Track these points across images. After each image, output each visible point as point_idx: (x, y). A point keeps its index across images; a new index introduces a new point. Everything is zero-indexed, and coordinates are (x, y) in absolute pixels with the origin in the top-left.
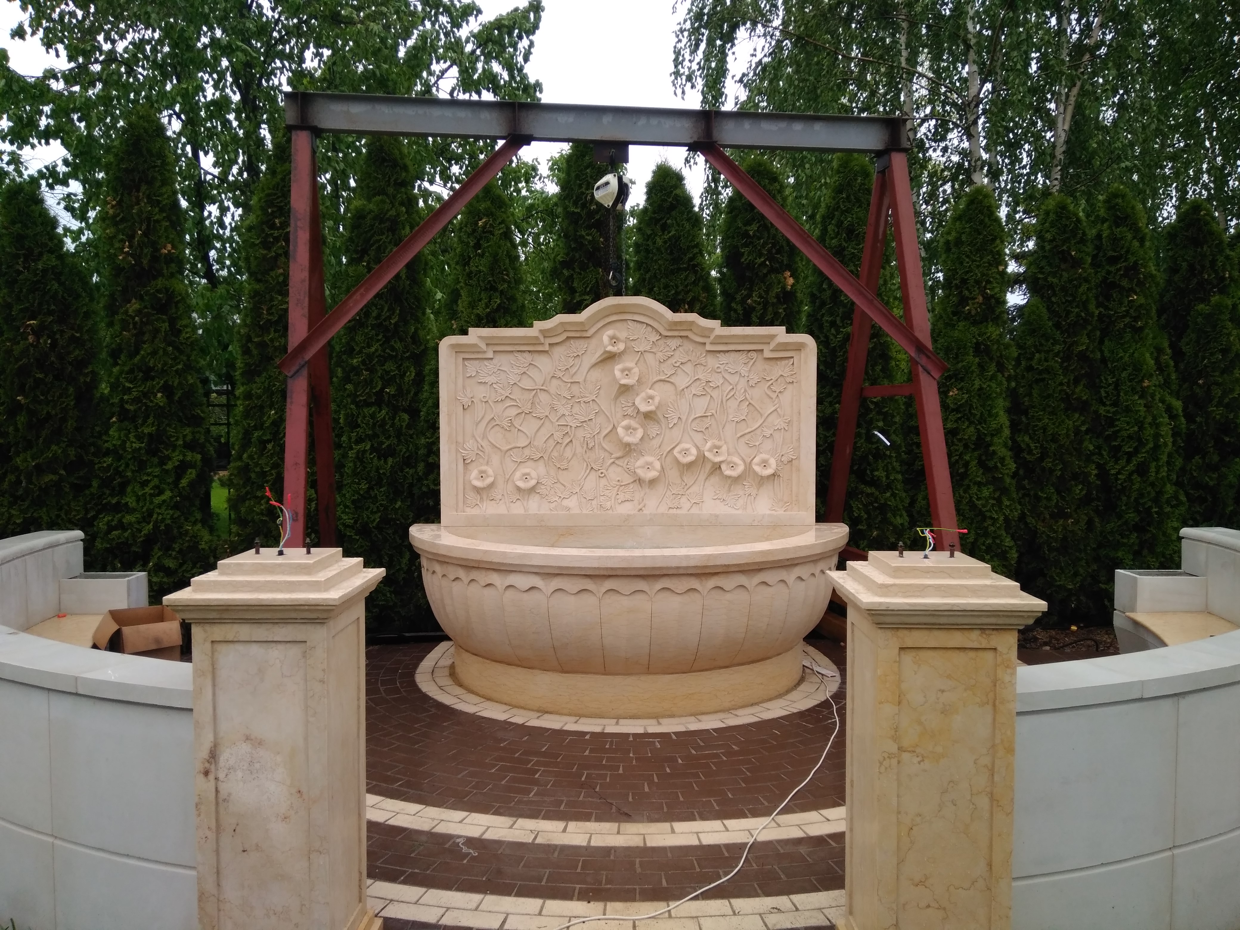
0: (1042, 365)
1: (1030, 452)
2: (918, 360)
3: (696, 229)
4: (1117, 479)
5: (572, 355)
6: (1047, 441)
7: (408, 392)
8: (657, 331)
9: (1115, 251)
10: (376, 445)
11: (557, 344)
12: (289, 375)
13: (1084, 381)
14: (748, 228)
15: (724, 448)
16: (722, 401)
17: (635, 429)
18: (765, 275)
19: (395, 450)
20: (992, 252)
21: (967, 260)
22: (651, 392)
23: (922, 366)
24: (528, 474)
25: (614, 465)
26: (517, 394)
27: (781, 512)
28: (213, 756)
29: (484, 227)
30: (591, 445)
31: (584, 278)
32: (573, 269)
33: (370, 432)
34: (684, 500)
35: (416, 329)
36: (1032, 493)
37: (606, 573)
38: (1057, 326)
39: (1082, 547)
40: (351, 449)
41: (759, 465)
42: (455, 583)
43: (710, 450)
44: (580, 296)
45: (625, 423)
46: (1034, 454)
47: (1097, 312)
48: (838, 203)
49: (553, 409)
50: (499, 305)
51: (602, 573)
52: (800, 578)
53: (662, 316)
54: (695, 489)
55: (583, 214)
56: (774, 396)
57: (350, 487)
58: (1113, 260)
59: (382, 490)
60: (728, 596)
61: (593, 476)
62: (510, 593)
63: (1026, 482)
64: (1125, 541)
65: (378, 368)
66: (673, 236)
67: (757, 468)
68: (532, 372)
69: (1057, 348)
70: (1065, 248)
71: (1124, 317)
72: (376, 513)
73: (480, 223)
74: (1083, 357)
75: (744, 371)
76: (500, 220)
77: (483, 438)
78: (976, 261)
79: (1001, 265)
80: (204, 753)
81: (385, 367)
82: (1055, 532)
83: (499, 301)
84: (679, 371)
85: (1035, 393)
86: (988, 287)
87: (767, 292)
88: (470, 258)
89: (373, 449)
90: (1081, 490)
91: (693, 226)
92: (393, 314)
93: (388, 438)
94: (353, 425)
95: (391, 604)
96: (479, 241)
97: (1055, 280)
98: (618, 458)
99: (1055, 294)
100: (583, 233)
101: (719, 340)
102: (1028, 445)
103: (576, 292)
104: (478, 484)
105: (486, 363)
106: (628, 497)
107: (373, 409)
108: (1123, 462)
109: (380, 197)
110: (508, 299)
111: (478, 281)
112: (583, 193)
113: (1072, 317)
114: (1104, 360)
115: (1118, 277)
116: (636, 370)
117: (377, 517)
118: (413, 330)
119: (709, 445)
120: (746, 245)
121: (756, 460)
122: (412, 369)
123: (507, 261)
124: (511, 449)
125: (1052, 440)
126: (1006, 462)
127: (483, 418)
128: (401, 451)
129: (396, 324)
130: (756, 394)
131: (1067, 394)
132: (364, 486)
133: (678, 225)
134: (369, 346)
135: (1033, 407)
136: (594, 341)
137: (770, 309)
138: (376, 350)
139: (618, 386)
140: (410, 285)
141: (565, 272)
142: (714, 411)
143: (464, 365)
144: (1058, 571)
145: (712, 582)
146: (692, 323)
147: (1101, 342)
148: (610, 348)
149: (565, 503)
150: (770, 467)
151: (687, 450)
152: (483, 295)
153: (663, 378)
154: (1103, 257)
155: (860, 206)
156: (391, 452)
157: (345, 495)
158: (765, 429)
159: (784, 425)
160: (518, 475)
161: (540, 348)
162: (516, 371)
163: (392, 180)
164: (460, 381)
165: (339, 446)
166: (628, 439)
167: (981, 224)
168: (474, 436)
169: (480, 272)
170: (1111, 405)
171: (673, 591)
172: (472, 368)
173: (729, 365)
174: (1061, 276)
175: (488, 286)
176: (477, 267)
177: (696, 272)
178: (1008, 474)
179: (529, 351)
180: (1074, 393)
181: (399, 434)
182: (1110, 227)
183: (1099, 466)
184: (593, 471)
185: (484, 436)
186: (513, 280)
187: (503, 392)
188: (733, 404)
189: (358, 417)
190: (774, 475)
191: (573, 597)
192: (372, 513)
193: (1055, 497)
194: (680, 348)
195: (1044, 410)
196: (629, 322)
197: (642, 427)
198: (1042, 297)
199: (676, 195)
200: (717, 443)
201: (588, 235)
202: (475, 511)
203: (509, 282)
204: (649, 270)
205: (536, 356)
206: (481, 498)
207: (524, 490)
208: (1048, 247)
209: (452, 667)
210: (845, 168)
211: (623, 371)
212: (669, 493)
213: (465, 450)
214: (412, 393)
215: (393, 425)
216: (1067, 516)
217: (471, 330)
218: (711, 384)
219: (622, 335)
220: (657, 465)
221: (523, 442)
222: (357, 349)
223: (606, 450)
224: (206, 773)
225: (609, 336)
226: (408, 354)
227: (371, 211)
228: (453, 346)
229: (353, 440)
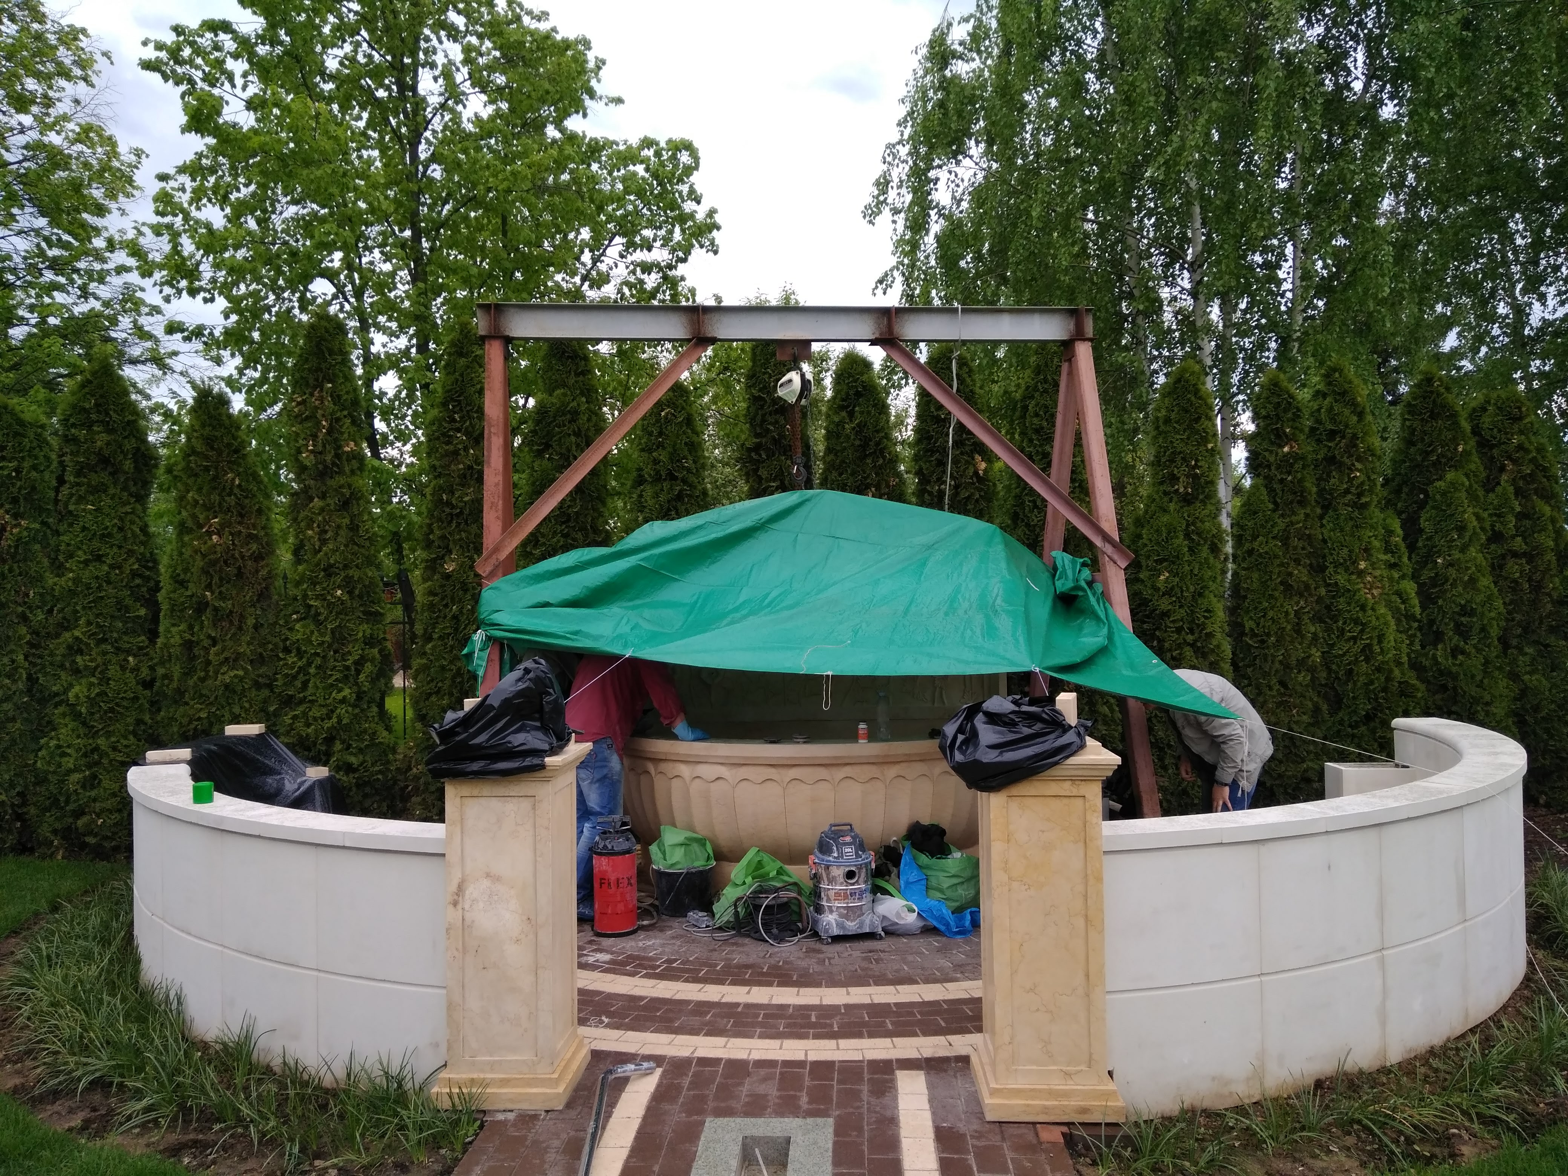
2: (1104, 549)
12: (484, 575)
23: (1108, 556)
28: (460, 889)
29: (666, 417)
31: (768, 466)
32: (760, 455)
44: (766, 483)
47: (1316, 490)
50: (680, 492)
58: (1332, 434)
71: (1345, 494)
73: (663, 414)
80: (454, 888)
83: (679, 489)
90: (1305, 677)
96: (662, 430)
103: (763, 479)
109: (562, 390)
114: (1324, 540)
115: (1337, 452)
120: (937, 429)
154: (1324, 431)
163: (572, 371)
177: (884, 457)
186: (694, 467)
203: (689, 470)
216: (1291, 706)
224: (455, 904)
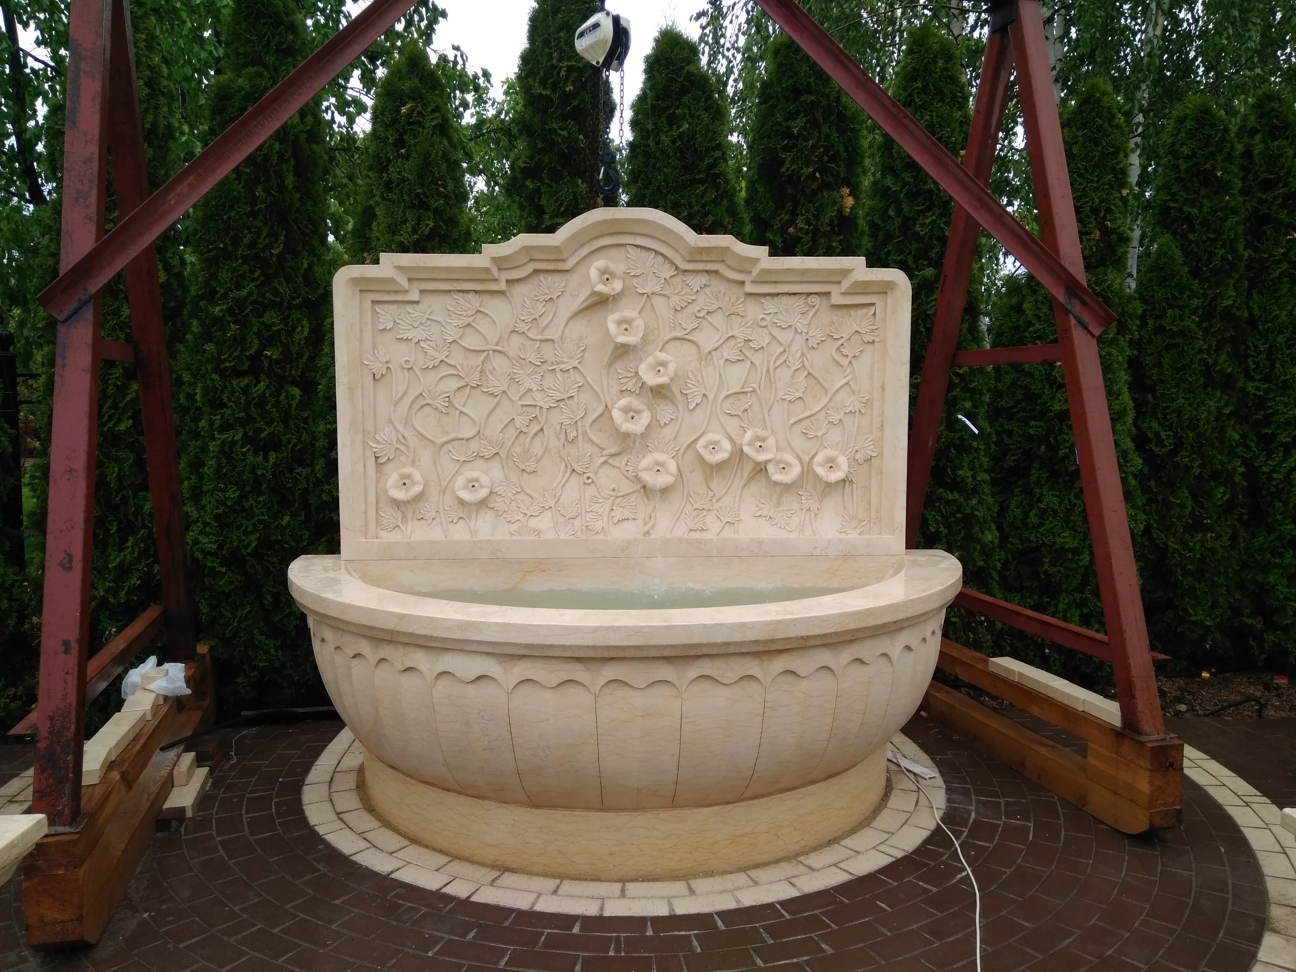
0: (1177, 326)
1: (1160, 442)
2: (1069, 307)
3: (717, 123)
4: (1270, 479)
5: (542, 298)
6: (1182, 429)
7: (300, 355)
8: (671, 262)
9: (1269, 172)
10: (251, 433)
11: (518, 281)
12: (60, 318)
13: (1228, 348)
14: (792, 124)
15: (771, 441)
16: (768, 371)
17: (639, 412)
18: (815, 193)
19: (280, 440)
20: (1113, 169)
21: (1081, 180)
22: (662, 356)
23: (1075, 317)
24: (476, 480)
25: (606, 467)
26: (457, 358)
27: (854, 536)
29: (409, 115)
30: (571, 436)
31: (556, 193)
32: (541, 180)
33: (242, 415)
34: (711, 518)
35: (311, 265)
36: (1160, 498)
37: (606, 655)
38: (1195, 273)
39: (1222, 570)
40: (214, 439)
41: (822, 465)
42: (355, 662)
43: (751, 444)
44: (550, 218)
45: (623, 402)
46: (1165, 446)
47: (1247, 255)
48: (911, 94)
49: (514, 380)
50: (432, 230)
51: (599, 654)
52: (908, 648)
53: (679, 238)
54: (727, 501)
55: (556, 97)
56: (845, 362)
57: (212, 495)
58: (1268, 185)
59: (261, 499)
60: (803, 685)
61: (575, 481)
62: (443, 685)
63: (1152, 483)
64: (1277, 561)
65: (254, 320)
66: (684, 132)
67: (820, 471)
68: (481, 324)
69: (1195, 302)
70: (1208, 166)
71: (1280, 262)
72: (252, 532)
73: (404, 110)
74: (1227, 314)
75: (801, 324)
76: (432, 106)
77: (406, 425)
78: (1092, 181)
79: (1125, 188)
81: (265, 319)
82: (1191, 550)
83: (432, 224)
84: (705, 324)
85: (1166, 361)
86: (1108, 217)
87: (816, 217)
88: (389, 160)
89: (246, 439)
90: (1224, 493)
91: (714, 119)
92: (277, 240)
93: (270, 422)
94: (217, 404)
95: (277, 665)
96: (401, 135)
97: (1195, 211)
98: (612, 456)
99: (1192, 229)
100: (555, 126)
101: (767, 277)
102: (1157, 434)
103: (544, 212)
104: (399, 495)
105: (408, 308)
106: (627, 513)
107: (246, 381)
108: (1278, 456)
109: (256, 68)
110: (445, 222)
111: (401, 193)
112: (554, 67)
113: (1216, 262)
114: (1252, 321)
115: (1275, 208)
116: (640, 322)
117: (253, 540)
118: (305, 265)
119: (749, 435)
120: (786, 149)
121: (819, 458)
122: (304, 322)
123: (444, 167)
124: (449, 442)
125: (1189, 427)
126: (1130, 457)
127: (405, 393)
128: (289, 442)
129: (280, 256)
130: (818, 359)
131: (1206, 364)
132: (232, 494)
133: (692, 116)
134: (239, 288)
135: (1162, 382)
136: (575, 278)
137: (822, 240)
138: (250, 294)
139: (612, 347)
140: (300, 199)
141: (528, 183)
142: (755, 386)
143: (374, 312)
144: (1193, 602)
145: (779, 664)
146: (727, 249)
147: (1249, 296)
148: (600, 288)
149: (534, 523)
150: (839, 468)
151: (716, 443)
152: (409, 215)
153: (680, 334)
154: (1254, 180)
155: (942, 100)
156: (274, 443)
157: (204, 507)
158: (831, 412)
159: (858, 406)
160: (460, 481)
161: (493, 287)
162: (456, 322)
163: (273, 44)
164: (368, 336)
165: (195, 435)
166: (628, 427)
167: (1099, 131)
168: (391, 422)
169: (403, 180)
170: (1260, 380)
171: (717, 681)
172: (387, 315)
173: (779, 316)
174: (1202, 205)
175: (416, 202)
176: (399, 173)
177: (717, 186)
178: (1132, 473)
179: (476, 292)
180: (1216, 363)
181: (286, 418)
182: (1264, 141)
183: (1245, 462)
184: (574, 474)
185: (407, 422)
186: (452, 195)
187: (436, 354)
188: (784, 375)
189: (223, 391)
190: (844, 481)
191: (550, 691)
192: (246, 533)
193: (1190, 503)
194: (707, 290)
195: (1177, 386)
196: (630, 249)
197: (648, 407)
198: (1175, 233)
199: (688, 72)
200: (761, 433)
201: (561, 128)
202: (395, 537)
203: (446, 197)
204: (650, 183)
205: (486, 298)
206: (404, 516)
207: (471, 505)
208: (1183, 166)
209: (361, 771)
210: (921, 46)
211: (619, 323)
212: (688, 506)
213: (378, 442)
214: (305, 358)
215: (277, 404)
216: (1205, 529)
217: (383, 256)
218: (751, 344)
219: (619, 268)
220: (672, 466)
221: (468, 431)
222: (221, 291)
223: (593, 443)
225: (599, 270)
226: (298, 301)
227: (241, 88)
228: (356, 281)
229: (216, 425)
